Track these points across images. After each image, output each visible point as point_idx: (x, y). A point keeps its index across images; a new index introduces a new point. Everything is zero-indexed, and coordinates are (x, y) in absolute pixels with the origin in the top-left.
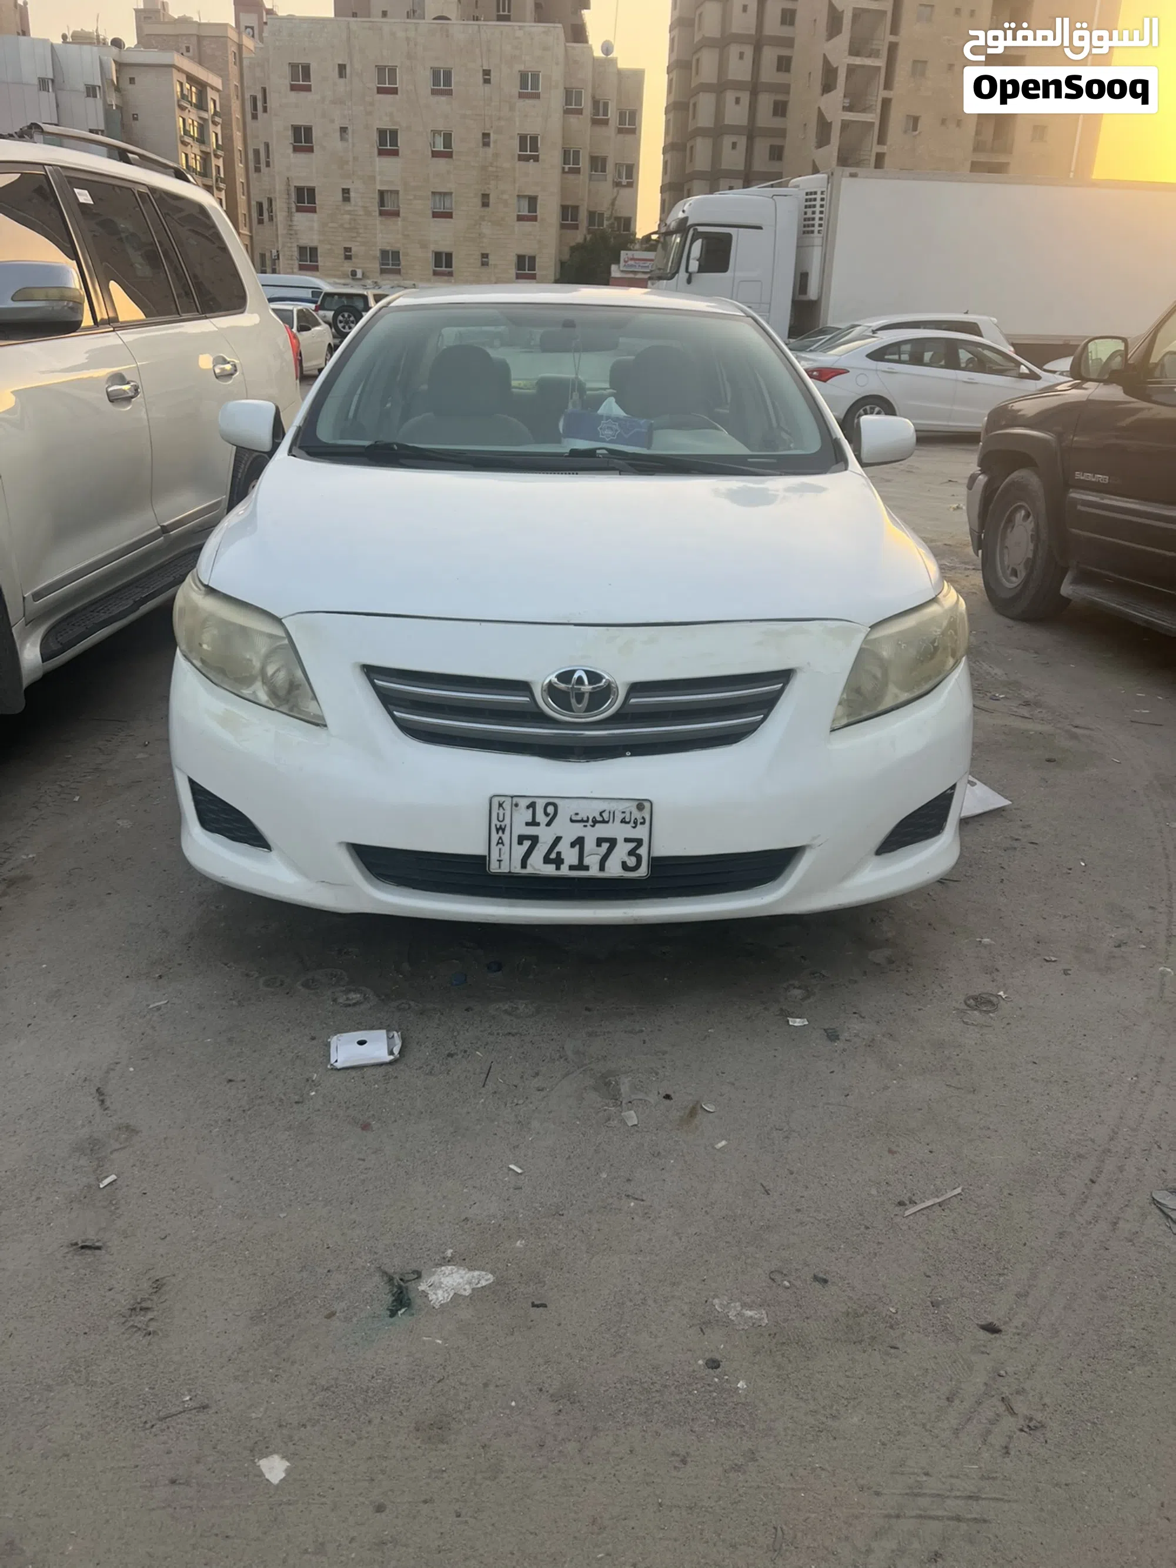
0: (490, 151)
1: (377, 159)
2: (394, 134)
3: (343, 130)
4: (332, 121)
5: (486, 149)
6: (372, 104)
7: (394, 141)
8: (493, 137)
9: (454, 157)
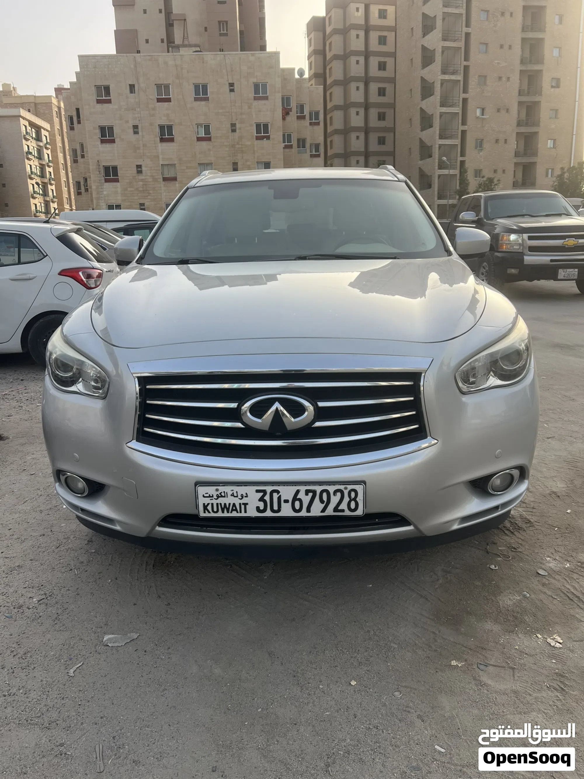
0: (237, 134)
1: (160, 144)
2: (170, 128)
3: (135, 127)
4: (127, 122)
5: (234, 134)
6: (154, 109)
7: (170, 133)
8: (238, 126)
9: (212, 140)
